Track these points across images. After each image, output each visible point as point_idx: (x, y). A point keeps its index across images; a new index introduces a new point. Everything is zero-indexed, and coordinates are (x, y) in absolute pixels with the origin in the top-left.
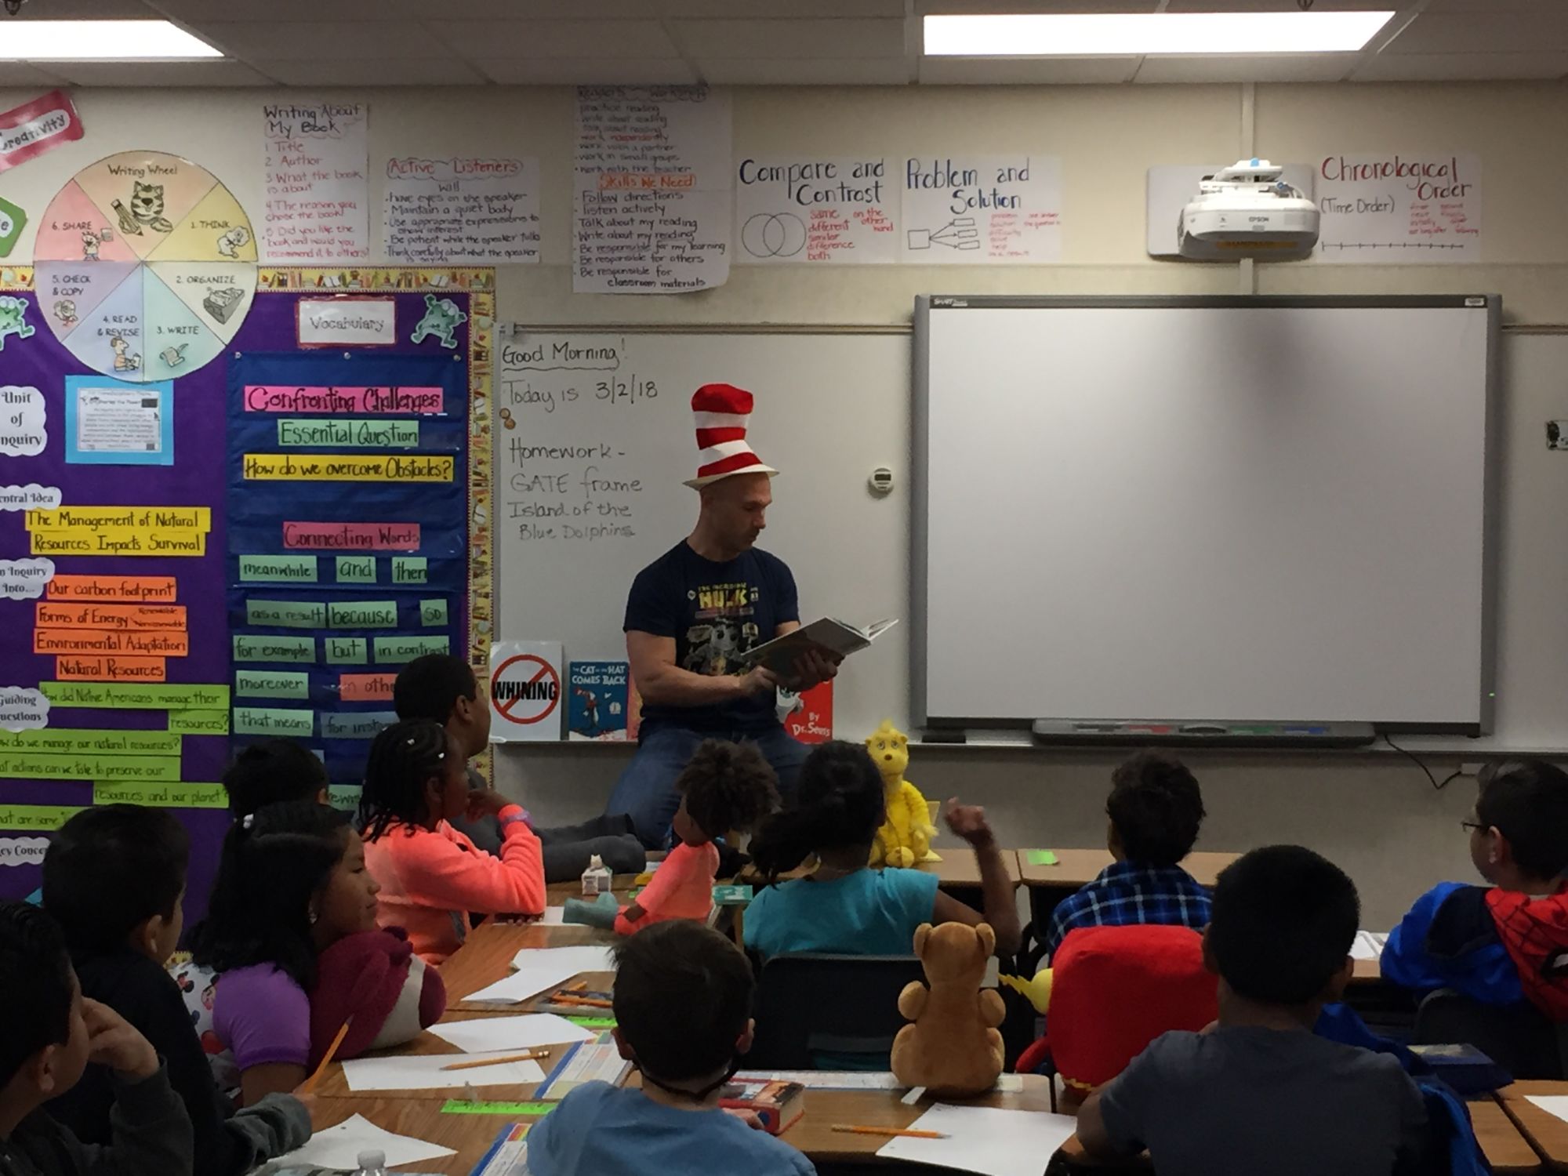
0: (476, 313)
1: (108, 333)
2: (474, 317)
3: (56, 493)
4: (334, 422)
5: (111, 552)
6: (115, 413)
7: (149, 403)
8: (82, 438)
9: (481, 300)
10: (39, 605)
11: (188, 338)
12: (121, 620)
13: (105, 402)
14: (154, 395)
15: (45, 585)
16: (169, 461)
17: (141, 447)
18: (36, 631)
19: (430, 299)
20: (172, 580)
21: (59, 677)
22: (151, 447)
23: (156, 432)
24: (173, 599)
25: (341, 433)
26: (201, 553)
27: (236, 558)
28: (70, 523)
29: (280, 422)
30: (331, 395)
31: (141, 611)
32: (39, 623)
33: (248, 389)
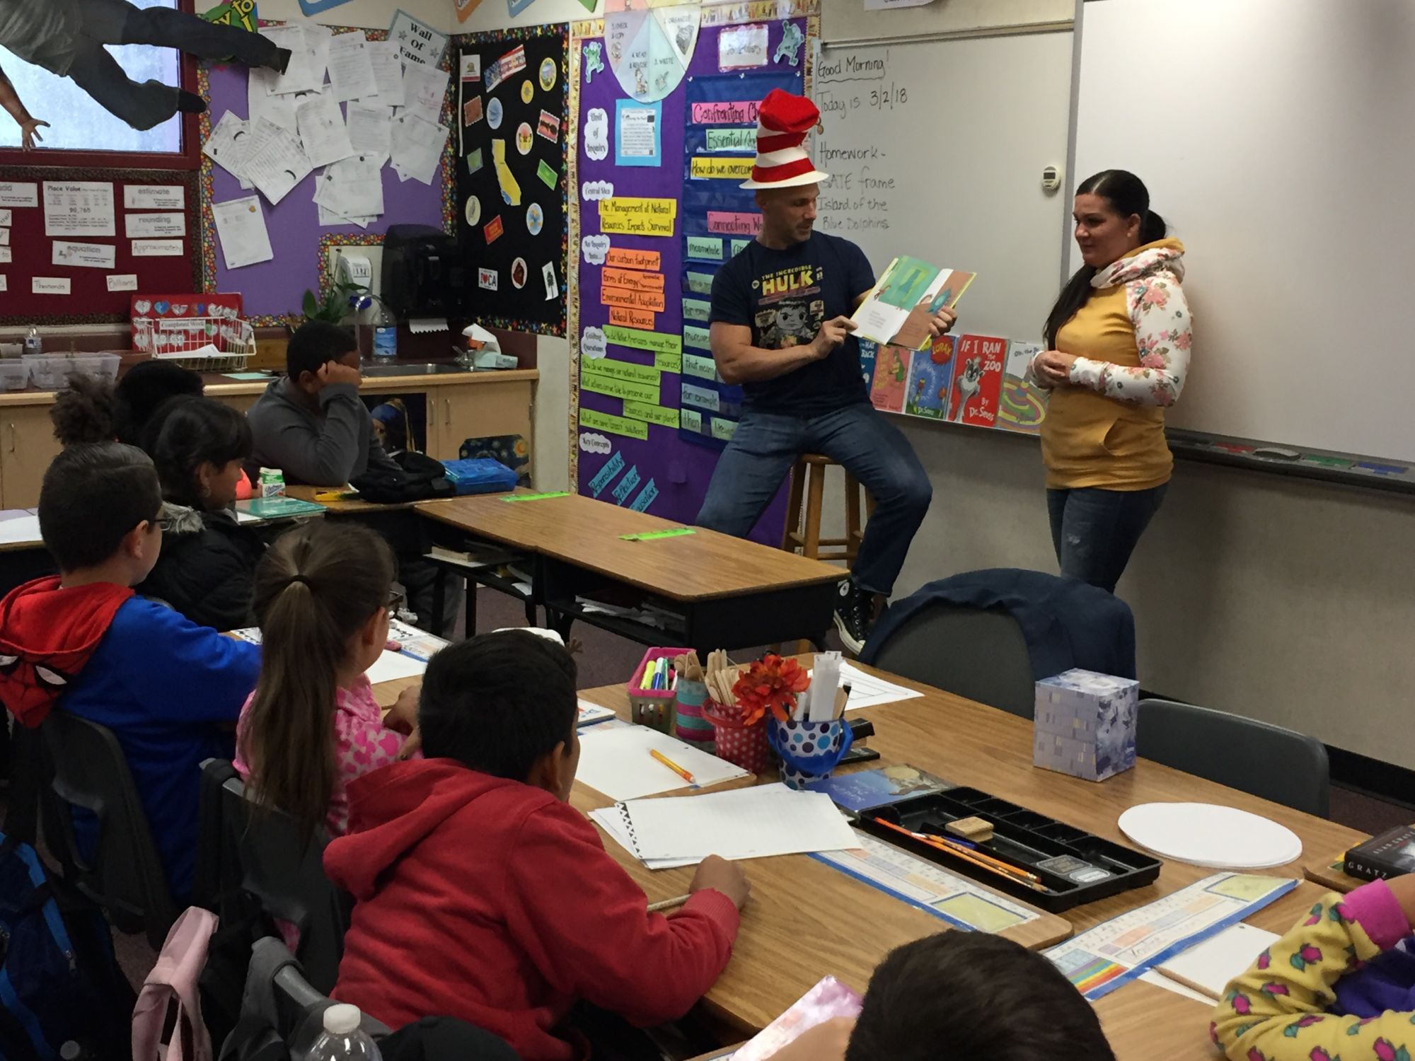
0: (810, 35)
1: (634, 66)
2: (809, 37)
3: (610, 187)
4: (734, 131)
5: (632, 232)
6: (635, 127)
7: (651, 119)
8: (623, 146)
9: (813, 23)
10: (604, 269)
11: (668, 67)
12: (636, 283)
13: (634, 119)
14: (653, 113)
15: (606, 255)
16: (658, 163)
17: (646, 152)
18: (602, 288)
19: (786, 24)
20: (657, 254)
21: (612, 321)
22: (651, 152)
23: (653, 141)
24: (657, 268)
25: (737, 140)
26: (670, 234)
27: (686, 239)
28: (616, 210)
29: (707, 131)
30: (731, 109)
31: (645, 277)
32: (604, 283)
33: (694, 105)
